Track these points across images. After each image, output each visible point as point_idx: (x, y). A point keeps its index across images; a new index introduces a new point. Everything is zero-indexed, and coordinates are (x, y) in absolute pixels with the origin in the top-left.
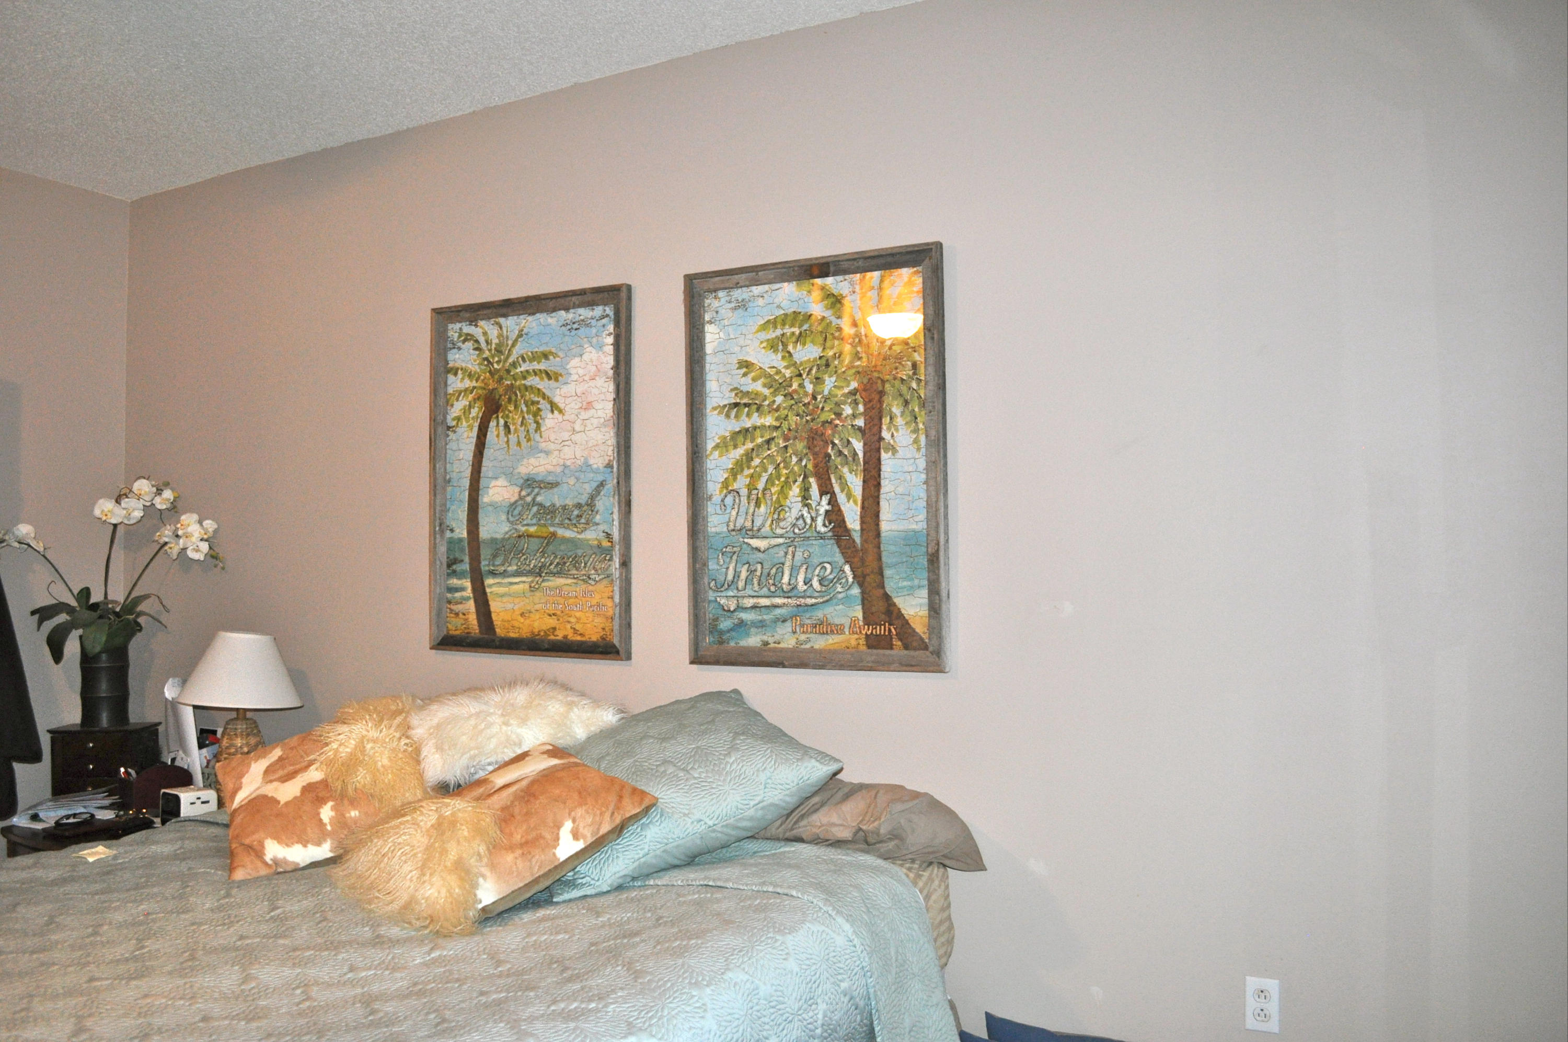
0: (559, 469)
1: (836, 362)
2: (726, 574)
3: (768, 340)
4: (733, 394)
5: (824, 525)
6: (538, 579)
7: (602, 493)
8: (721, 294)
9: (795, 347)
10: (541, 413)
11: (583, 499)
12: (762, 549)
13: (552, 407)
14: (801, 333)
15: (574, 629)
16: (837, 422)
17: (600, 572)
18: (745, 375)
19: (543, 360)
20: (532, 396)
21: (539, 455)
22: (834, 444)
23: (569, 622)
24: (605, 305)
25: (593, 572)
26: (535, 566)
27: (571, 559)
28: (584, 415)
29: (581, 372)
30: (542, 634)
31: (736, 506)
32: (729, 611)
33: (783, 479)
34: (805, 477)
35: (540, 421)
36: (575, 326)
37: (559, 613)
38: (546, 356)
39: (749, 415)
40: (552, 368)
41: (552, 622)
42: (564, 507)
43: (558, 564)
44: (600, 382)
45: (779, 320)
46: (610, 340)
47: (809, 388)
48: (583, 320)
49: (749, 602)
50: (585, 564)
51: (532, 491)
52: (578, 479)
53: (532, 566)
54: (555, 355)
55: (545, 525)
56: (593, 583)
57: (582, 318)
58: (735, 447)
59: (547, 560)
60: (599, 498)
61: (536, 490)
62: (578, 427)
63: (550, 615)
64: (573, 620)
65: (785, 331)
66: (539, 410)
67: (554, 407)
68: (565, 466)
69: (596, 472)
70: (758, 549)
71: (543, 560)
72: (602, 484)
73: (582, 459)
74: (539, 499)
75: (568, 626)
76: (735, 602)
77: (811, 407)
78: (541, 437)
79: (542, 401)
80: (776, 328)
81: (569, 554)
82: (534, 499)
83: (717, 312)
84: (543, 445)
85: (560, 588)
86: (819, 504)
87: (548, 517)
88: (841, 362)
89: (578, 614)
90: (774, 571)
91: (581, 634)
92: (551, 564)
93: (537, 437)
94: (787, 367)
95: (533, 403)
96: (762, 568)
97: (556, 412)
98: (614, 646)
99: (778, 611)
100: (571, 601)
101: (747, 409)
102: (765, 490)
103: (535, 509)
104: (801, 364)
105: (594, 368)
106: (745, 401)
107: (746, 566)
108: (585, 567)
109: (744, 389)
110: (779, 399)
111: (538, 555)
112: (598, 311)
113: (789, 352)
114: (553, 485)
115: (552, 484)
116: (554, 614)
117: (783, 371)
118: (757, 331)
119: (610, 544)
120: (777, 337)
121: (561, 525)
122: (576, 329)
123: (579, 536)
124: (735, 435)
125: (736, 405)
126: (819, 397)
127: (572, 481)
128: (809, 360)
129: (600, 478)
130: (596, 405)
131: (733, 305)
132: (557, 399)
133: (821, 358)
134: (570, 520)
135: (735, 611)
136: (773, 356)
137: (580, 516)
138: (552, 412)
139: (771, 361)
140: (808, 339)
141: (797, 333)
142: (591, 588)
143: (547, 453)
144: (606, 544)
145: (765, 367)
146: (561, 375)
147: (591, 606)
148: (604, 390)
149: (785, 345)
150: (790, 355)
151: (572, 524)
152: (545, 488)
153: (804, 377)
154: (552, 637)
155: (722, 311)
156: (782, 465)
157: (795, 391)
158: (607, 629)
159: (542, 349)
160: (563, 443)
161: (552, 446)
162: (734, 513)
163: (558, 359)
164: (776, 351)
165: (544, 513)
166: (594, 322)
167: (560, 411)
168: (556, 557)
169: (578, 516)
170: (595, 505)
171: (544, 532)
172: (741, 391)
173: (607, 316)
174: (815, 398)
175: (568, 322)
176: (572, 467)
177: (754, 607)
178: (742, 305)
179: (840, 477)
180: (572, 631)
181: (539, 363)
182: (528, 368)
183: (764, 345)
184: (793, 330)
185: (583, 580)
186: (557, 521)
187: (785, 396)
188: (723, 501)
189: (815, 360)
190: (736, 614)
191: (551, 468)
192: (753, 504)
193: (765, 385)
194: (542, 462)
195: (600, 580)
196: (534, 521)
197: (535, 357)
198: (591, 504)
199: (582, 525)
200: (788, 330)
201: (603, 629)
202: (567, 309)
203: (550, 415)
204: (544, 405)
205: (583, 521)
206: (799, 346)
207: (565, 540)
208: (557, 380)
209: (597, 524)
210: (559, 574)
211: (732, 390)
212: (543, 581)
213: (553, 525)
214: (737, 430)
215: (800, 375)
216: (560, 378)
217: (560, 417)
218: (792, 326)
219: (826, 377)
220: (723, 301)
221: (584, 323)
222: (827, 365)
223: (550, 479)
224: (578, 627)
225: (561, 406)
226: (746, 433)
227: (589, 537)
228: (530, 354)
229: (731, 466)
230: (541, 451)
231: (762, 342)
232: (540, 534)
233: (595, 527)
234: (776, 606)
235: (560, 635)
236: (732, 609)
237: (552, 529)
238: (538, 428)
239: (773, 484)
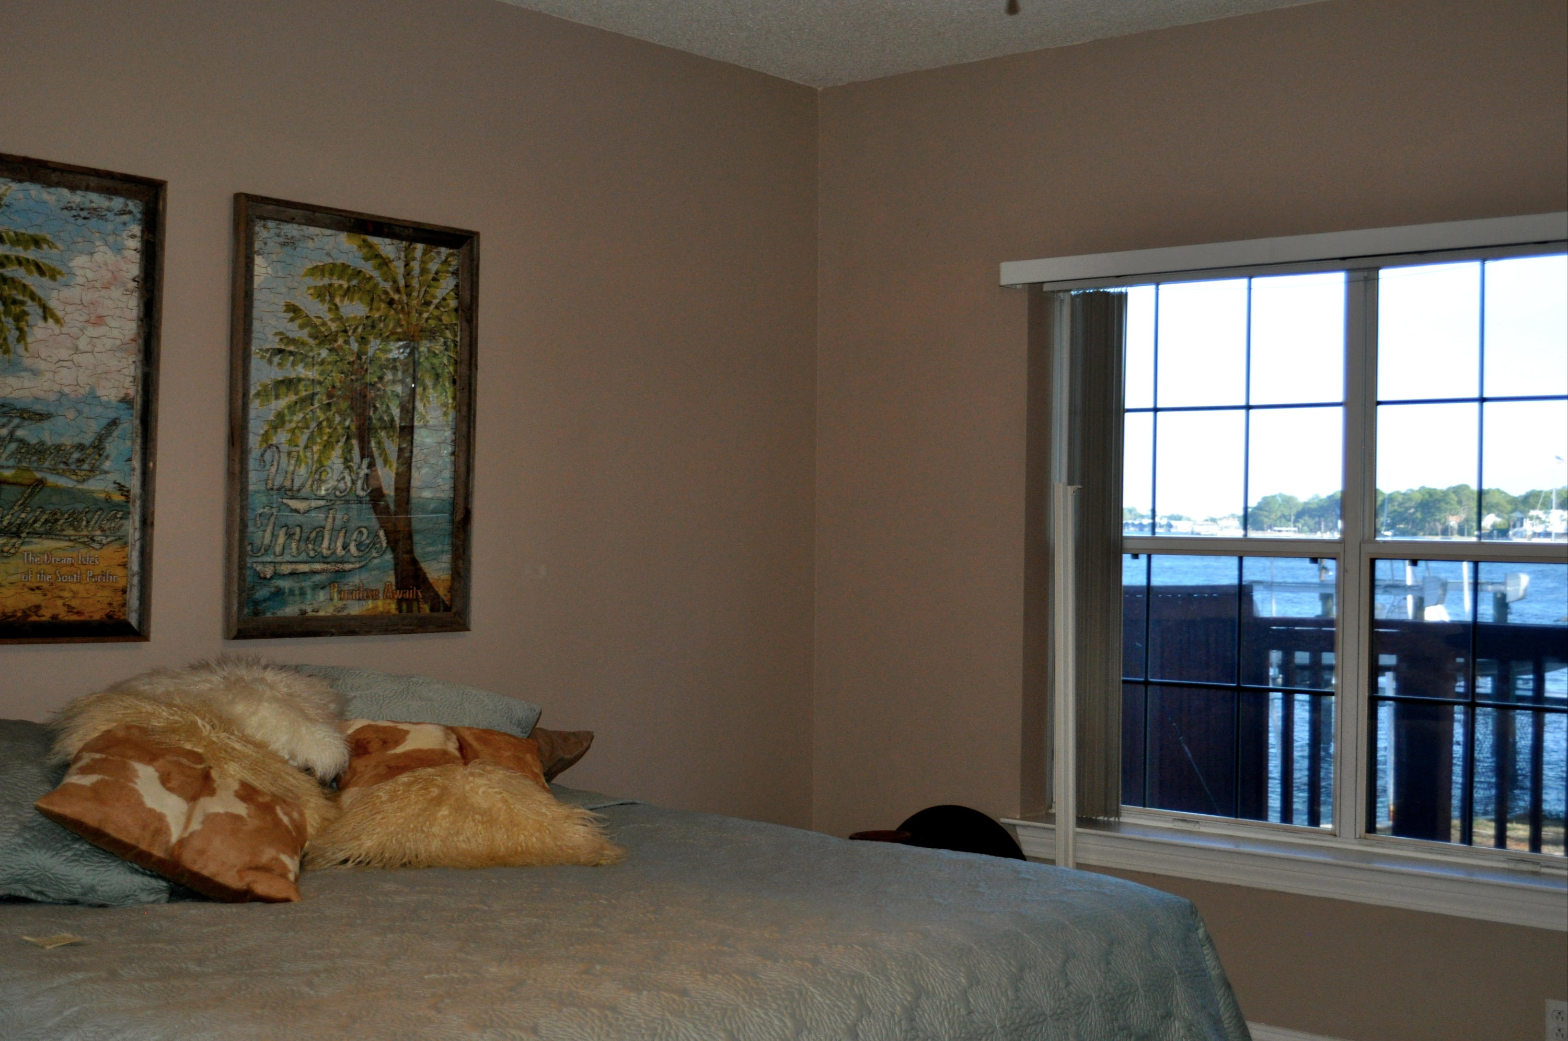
0: (52, 397)
1: (382, 325)
2: (263, 537)
3: (315, 287)
4: (277, 339)
5: (363, 489)
6: (14, 540)
7: (115, 434)
8: (271, 224)
9: (342, 301)
10: (29, 318)
11: (88, 439)
12: (302, 511)
13: (44, 312)
14: (349, 288)
15: (69, 606)
16: (379, 385)
17: (108, 533)
18: (292, 320)
19: (33, 248)
20: (14, 292)
21: (23, 374)
22: (375, 407)
23: (61, 597)
24: (128, 199)
25: (98, 532)
26: (10, 524)
27: (66, 516)
28: (92, 331)
29: (90, 275)
30: (19, 614)
31: (275, 463)
32: (265, 578)
33: (325, 438)
34: (348, 438)
35: (26, 329)
36: (84, 214)
37: (45, 586)
38: (37, 242)
39: (294, 364)
40: (46, 261)
41: (35, 598)
42: (58, 448)
43: (46, 521)
44: (116, 293)
45: (327, 268)
46: (135, 244)
47: (355, 346)
48: (95, 209)
49: (286, 569)
50: (88, 522)
51: (9, 422)
52: (79, 412)
53: (5, 523)
54: (51, 245)
55: (27, 469)
56: (97, 546)
57: (94, 205)
58: (277, 397)
59: (31, 515)
60: (110, 439)
61: (16, 421)
62: (83, 344)
63: (32, 589)
64: (66, 594)
65: (333, 282)
66: (25, 313)
67: (47, 313)
68: (62, 394)
69: (106, 406)
70: (297, 511)
71: (23, 515)
72: (114, 423)
73: (87, 388)
74: (20, 433)
75: (60, 602)
76: (272, 568)
77: (356, 367)
78: (26, 349)
79: (30, 302)
80: (323, 276)
81: (65, 508)
82: (11, 433)
83: (266, 244)
84: (28, 362)
85: (49, 553)
86: (359, 467)
87: (34, 458)
88: (386, 326)
89: (75, 587)
90: (313, 535)
91: (78, 613)
92: (35, 522)
93: (20, 349)
94: (332, 320)
95: (15, 302)
96: (301, 531)
97: (50, 321)
98: (128, 625)
99: (317, 578)
100: (64, 570)
101: (292, 358)
102: (306, 447)
103: (13, 446)
104: (348, 319)
105: (109, 275)
106: (292, 348)
107: (284, 530)
108: (87, 526)
109: (291, 335)
110: (324, 353)
111: (16, 508)
112: (118, 203)
113: (336, 305)
114: (42, 417)
115: (41, 415)
116: (38, 588)
117: (329, 323)
118: (306, 275)
119: (123, 498)
120: (324, 286)
121: (53, 470)
122: (85, 218)
123: (80, 486)
124: (279, 383)
125: (280, 351)
126: (364, 357)
127: (71, 414)
128: (355, 318)
129: (112, 414)
130: (108, 320)
131: (282, 240)
132: (53, 304)
133: (367, 317)
134: (66, 463)
135: (271, 578)
136: (320, 306)
137: (81, 461)
138: (45, 319)
139: (317, 309)
140: (356, 296)
141: (345, 286)
142: (93, 552)
143: (36, 373)
144: (118, 498)
145: (312, 315)
146: (60, 273)
147: (93, 576)
148: (121, 305)
149: (332, 297)
150: (337, 308)
151: (70, 471)
152: (30, 418)
153: (350, 333)
154: (34, 618)
155: (271, 244)
156: (325, 424)
157: (340, 347)
158: (115, 604)
159: (31, 232)
160: (61, 363)
161: (43, 365)
162: (273, 469)
163: (54, 251)
164: (323, 301)
165: (27, 452)
166: (110, 216)
167: (57, 321)
168: (43, 512)
169: (79, 460)
170: (104, 448)
171: (26, 478)
172: (287, 338)
173: (130, 212)
174: (359, 358)
175: (73, 205)
176: (72, 396)
177: (293, 574)
178: (290, 243)
179: (379, 443)
180: (65, 609)
181: (26, 249)
182: (8, 253)
183: (311, 291)
184: (341, 282)
185: (84, 543)
186: (47, 464)
187: (330, 350)
188: (262, 455)
189: (361, 318)
190: (273, 581)
191: (41, 394)
192: (293, 462)
193: (311, 336)
194: (27, 384)
195: (109, 543)
196: (11, 462)
197: (18, 240)
198: (98, 446)
199: (83, 473)
200: (336, 282)
201: (110, 604)
202: (73, 188)
203: (41, 323)
204: (32, 308)
205: (86, 466)
206: (346, 301)
207: (57, 490)
208: (53, 277)
209: (106, 472)
210: (48, 534)
211: (276, 334)
212: (23, 544)
213: (41, 471)
214: (280, 378)
215: (346, 331)
216: (58, 277)
217: (56, 329)
218: (340, 277)
219: (371, 338)
220: (273, 232)
221: (95, 212)
222: (373, 327)
223: (38, 407)
224: (74, 603)
225: (60, 314)
226: (289, 384)
227: (92, 488)
228: (12, 234)
229: (272, 418)
230: (26, 370)
231: (309, 288)
232: (20, 480)
233: (103, 476)
234: (314, 573)
235: (46, 615)
236: (268, 576)
237: (38, 475)
238: (22, 336)
239: (315, 443)
